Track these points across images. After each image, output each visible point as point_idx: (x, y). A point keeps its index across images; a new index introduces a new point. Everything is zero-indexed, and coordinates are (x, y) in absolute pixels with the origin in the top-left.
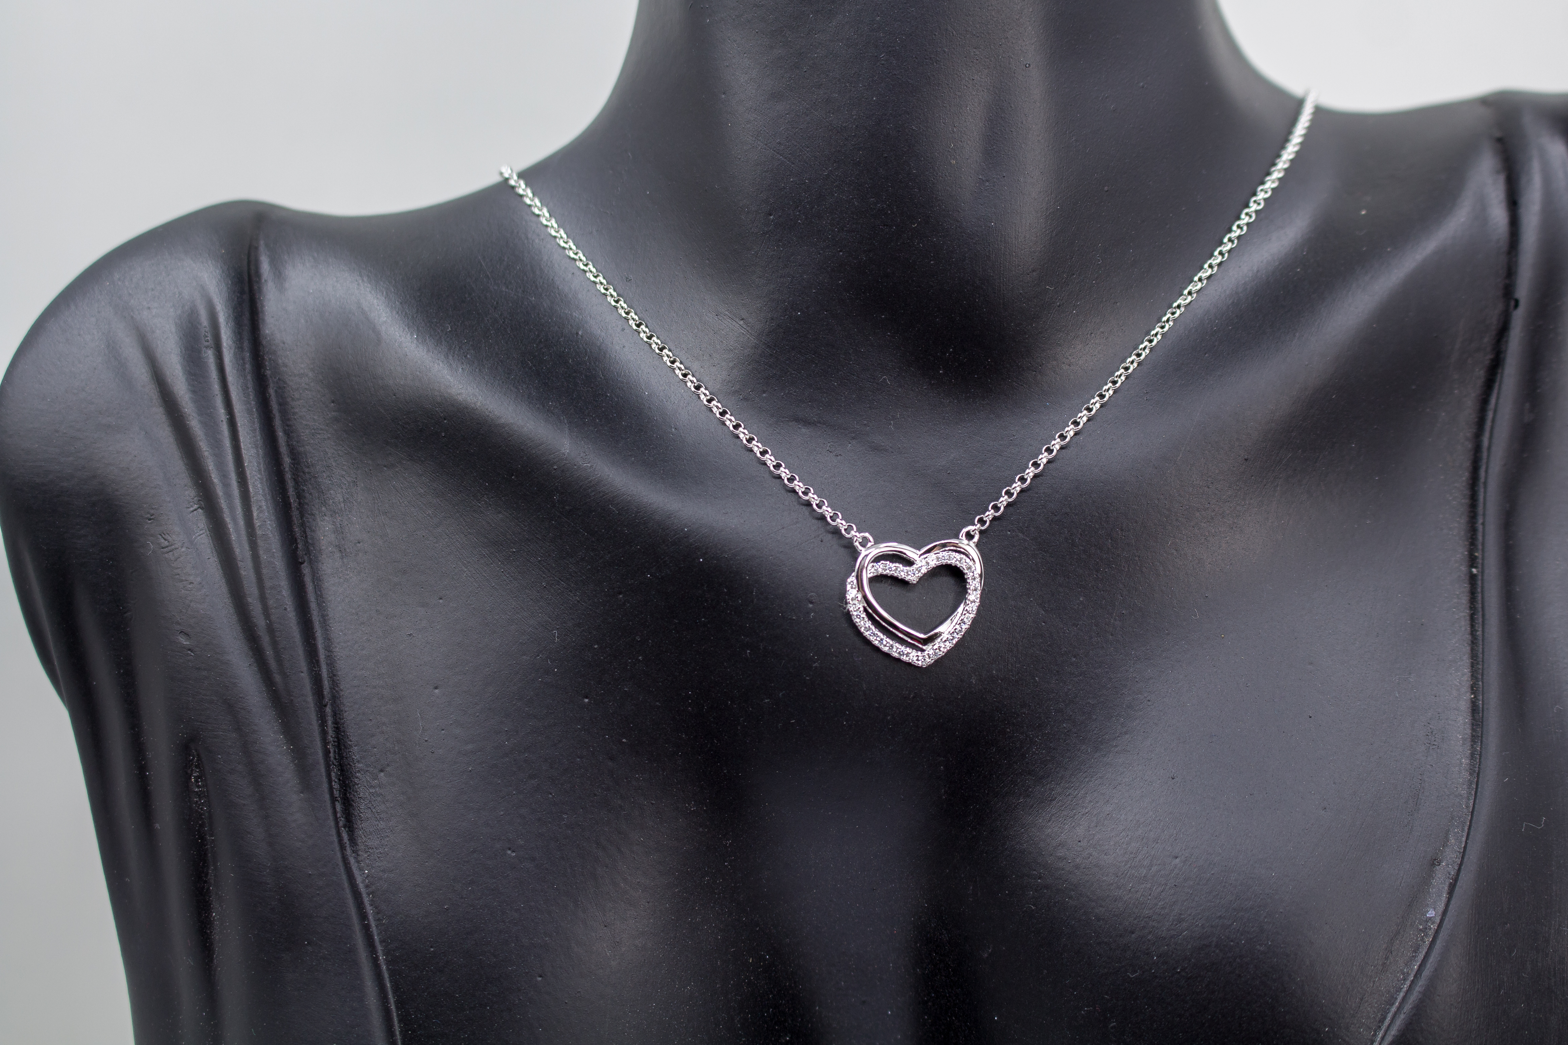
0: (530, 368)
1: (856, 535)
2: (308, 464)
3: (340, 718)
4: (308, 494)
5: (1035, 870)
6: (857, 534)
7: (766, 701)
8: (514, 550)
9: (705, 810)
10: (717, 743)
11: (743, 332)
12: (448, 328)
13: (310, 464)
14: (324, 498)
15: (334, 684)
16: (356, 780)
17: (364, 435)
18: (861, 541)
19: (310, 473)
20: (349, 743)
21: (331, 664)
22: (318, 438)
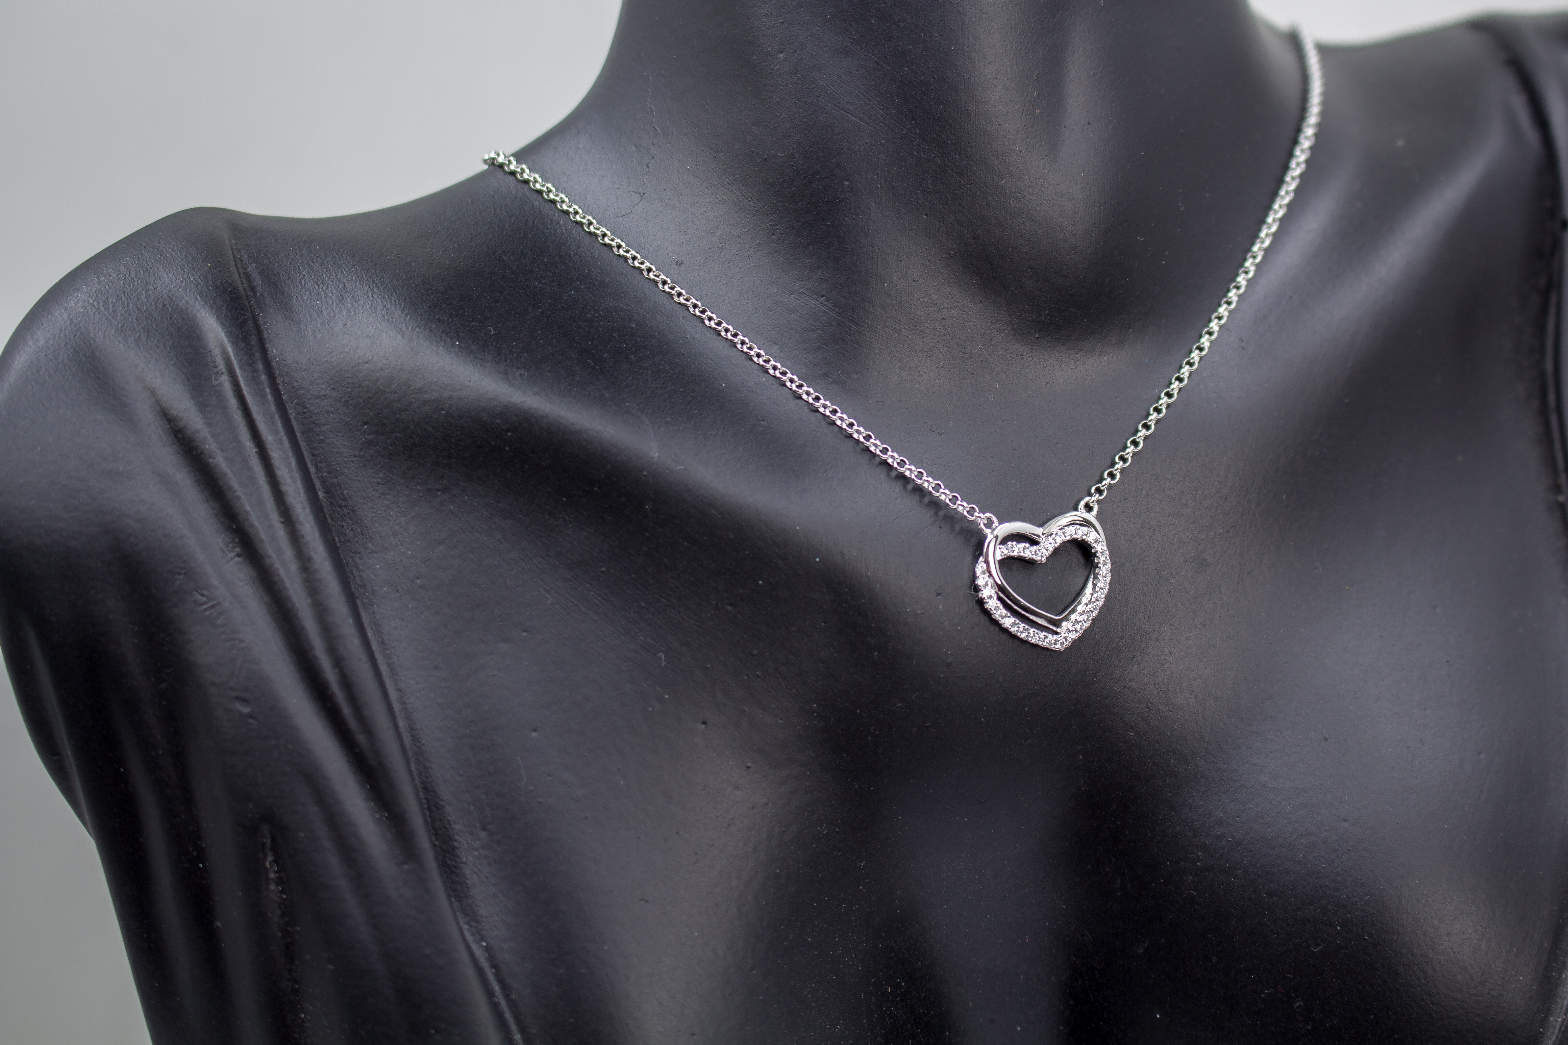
0: (593, 368)
1: (980, 517)
2: (344, 496)
3: (427, 777)
4: (349, 531)
5: (1192, 853)
6: (981, 515)
7: (898, 705)
8: (604, 569)
9: (837, 832)
10: (846, 758)
11: (825, 310)
12: (491, 332)
13: (346, 496)
14: (368, 533)
15: (415, 739)
16: (456, 844)
17: (409, 457)
18: (986, 522)
19: (348, 506)
20: (442, 803)
21: (408, 717)
22: (353, 466)
